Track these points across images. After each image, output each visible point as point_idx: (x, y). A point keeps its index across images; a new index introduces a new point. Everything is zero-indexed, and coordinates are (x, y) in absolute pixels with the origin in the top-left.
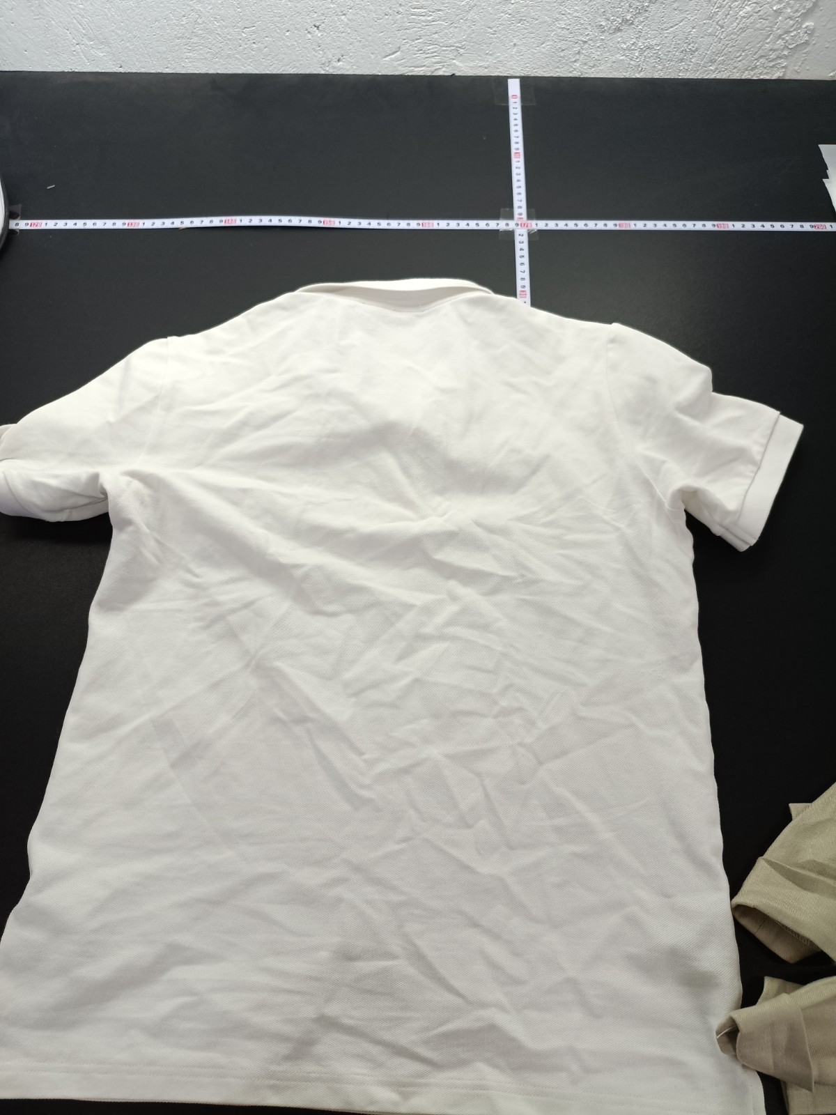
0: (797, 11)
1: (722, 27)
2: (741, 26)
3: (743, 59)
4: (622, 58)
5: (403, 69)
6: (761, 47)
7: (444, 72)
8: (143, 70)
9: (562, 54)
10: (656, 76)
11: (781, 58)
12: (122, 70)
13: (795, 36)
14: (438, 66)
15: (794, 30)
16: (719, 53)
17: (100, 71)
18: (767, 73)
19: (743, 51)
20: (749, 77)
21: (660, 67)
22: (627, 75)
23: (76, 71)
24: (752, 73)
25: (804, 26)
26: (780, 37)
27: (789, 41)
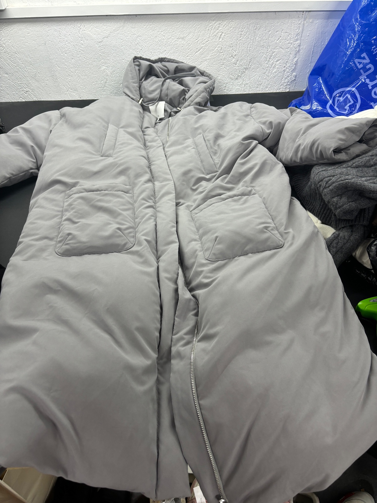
0: (290, 70)
1: (268, 76)
2: (274, 75)
3: (276, 86)
4: (239, 87)
6: (281, 82)
8: (88, 99)
9: (220, 87)
10: (250, 93)
11: (288, 85)
12: (81, 99)
13: (291, 78)
15: (291, 76)
16: (269, 84)
17: (73, 99)
18: (284, 90)
19: (276, 84)
20: (279, 92)
21: (251, 90)
22: (241, 93)
23: (66, 100)
24: (279, 90)
25: (293, 74)
26: (286, 78)
27: (289, 80)
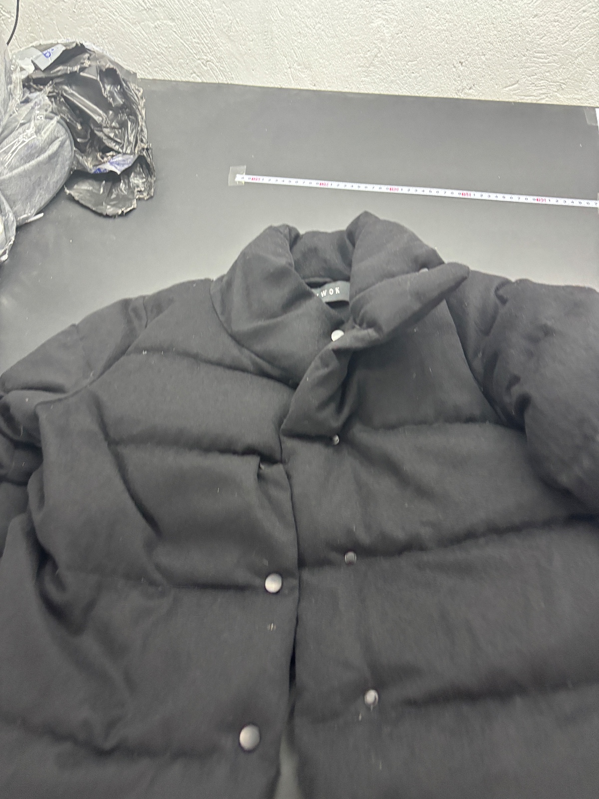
5: (516, 97)
7: (547, 101)
14: (543, 96)
